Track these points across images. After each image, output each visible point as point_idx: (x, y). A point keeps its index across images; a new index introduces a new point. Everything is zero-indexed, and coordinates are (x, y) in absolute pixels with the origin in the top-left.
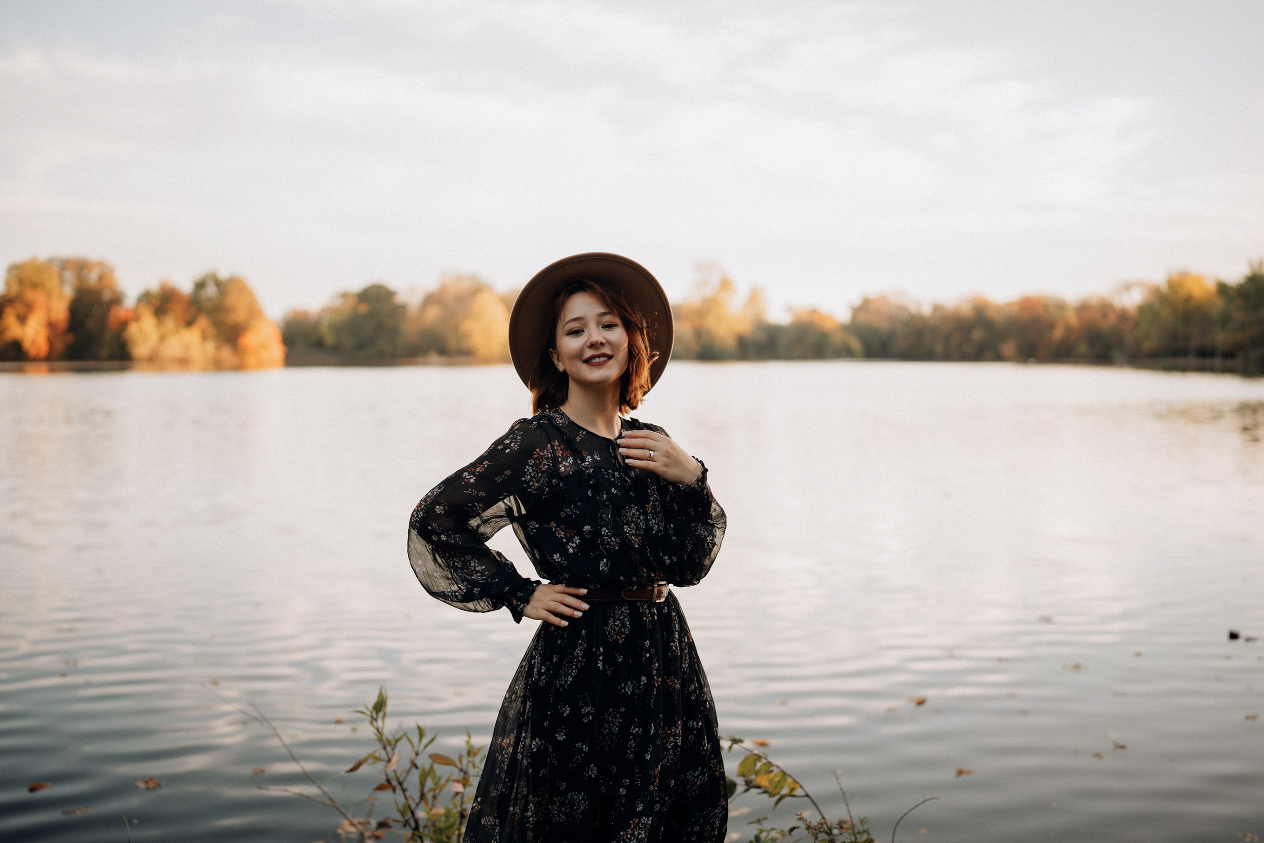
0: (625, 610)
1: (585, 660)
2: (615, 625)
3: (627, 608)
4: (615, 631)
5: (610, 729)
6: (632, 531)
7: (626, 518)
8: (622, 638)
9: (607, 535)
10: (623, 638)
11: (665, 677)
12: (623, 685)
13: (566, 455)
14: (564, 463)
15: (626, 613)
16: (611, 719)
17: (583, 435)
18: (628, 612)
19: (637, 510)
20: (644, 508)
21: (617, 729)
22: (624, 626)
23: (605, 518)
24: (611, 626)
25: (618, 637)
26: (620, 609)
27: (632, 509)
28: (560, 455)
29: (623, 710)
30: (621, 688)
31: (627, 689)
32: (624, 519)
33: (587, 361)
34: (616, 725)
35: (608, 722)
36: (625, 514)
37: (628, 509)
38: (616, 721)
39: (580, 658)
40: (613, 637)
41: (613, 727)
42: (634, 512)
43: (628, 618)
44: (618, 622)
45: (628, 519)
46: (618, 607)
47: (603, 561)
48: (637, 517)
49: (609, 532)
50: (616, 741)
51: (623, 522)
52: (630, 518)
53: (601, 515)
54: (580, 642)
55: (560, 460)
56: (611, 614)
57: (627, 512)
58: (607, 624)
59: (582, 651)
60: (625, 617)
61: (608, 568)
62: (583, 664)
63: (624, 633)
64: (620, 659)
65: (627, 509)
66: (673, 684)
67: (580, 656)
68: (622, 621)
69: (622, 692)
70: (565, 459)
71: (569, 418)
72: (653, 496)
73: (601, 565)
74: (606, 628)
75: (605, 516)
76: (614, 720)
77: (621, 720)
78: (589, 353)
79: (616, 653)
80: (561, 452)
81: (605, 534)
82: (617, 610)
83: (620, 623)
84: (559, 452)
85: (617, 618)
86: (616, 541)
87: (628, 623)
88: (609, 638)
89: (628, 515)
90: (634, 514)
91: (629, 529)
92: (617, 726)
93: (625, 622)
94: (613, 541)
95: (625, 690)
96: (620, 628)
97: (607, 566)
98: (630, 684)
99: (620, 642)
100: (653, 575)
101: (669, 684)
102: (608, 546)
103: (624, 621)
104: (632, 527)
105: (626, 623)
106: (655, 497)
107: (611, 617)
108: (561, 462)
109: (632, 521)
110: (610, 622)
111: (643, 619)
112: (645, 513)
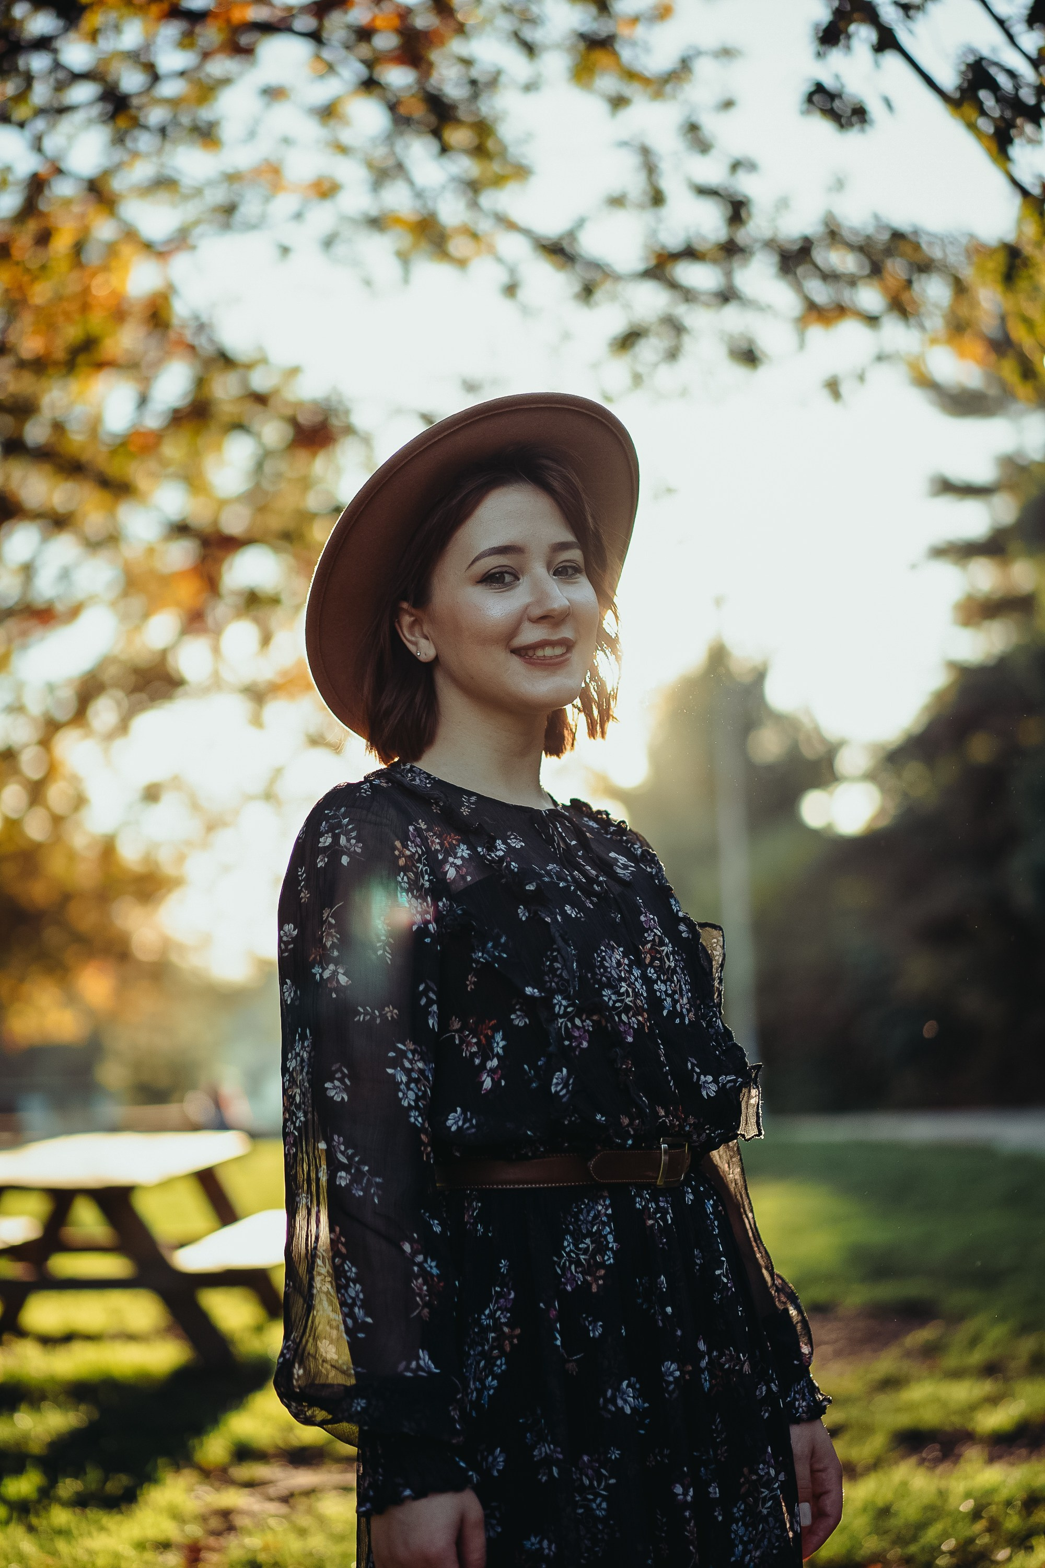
0: (603, 1208)
1: (518, 1331)
2: (580, 1249)
3: (608, 1202)
4: (578, 1263)
5: (589, 1510)
6: (622, 1001)
7: (606, 971)
8: (596, 1279)
9: (566, 1014)
10: (600, 1278)
11: (715, 1353)
12: (609, 1393)
13: (449, 843)
14: (451, 859)
15: (606, 1215)
16: (587, 1482)
17: (473, 804)
18: (610, 1211)
19: (625, 955)
20: (637, 953)
21: (604, 1505)
22: (601, 1248)
23: (558, 972)
24: (568, 1254)
25: (589, 1278)
26: (593, 1208)
27: (613, 952)
28: (438, 847)
29: (615, 1454)
30: (607, 1401)
31: (620, 1403)
32: (602, 975)
33: (522, 652)
34: (601, 1495)
35: (582, 1489)
36: (601, 962)
37: (605, 952)
38: (599, 1485)
39: (506, 1330)
40: (574, 1279)
41: (594, 1500)
42: (618, 957)
43: (610, 1227)
44: (588, 1241)
45: (610, 973)
46: (587, 1205)
47: (561, 1072)
48: (626, 970)
49: (569, 1006)
50: (606, 1537)
51: (599, 982)
52: (613, 972)
53: (551, 964)
54: (498, 1289)
55: (440, 857)
56: (567, 1226)
57: (603, 959)
58: (558, 1248)
59: (508, 1310)
60: (604, 1224)
61: (568, 1092)
62: (515, 1341)
63: (602, 1265)
64: (596, 1332)
65: (602, 951)
66: (735, 1366)
67: (505, 1324)
68: (598, 1238)
69: (609, 1411)
70: (450, 851)
71: (429, 775)
72: (652, 931)
73: (555, 1081)
74: (555, 1259)
75: (559, 966)
76: (595, 1483)
77: (612, 1481)
78: (531, 635)
79: (586, 1318)
80: (437, 841)
81: (561, 1012)
82: (585, 1211)
83: (592, 1242)
84: (433, 842)
85: (584, 1231)
86: (584, 1026)
87: (610, 1238)
88: (566, 1284)
89: (607, 964)
90: (619, 964)
91: (614, 997)
92: (604, 1498)
93: (605, 1237)
94: (578, 1028)
95: (615, 1405)
96: (593, 1256)
97: (566, 1085)
98: (628, 1386)
99: (594, 1289)
100: (662, 1113)
101: (727, 1366)
102: (567, 1043)
103: (601, 1236)
104: (623, 990)
105: (606, 1239)
106: (656, 934)
107: (568, 1232)
108: (445, 860)
109: (620, 976)
110: (566, 1244)
111: (645, 1223)
112: (638, 962)
